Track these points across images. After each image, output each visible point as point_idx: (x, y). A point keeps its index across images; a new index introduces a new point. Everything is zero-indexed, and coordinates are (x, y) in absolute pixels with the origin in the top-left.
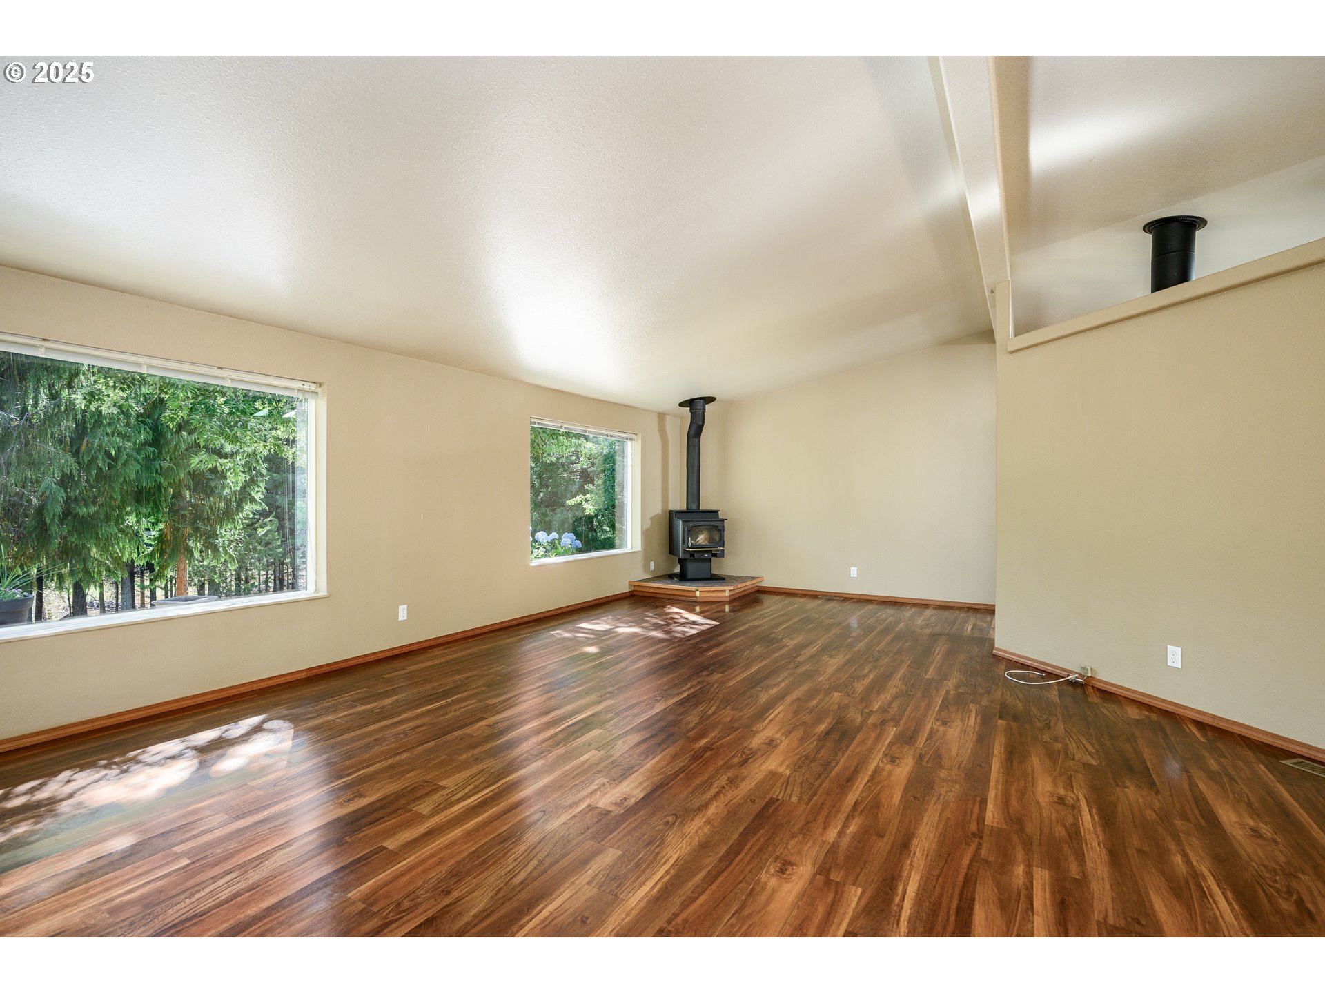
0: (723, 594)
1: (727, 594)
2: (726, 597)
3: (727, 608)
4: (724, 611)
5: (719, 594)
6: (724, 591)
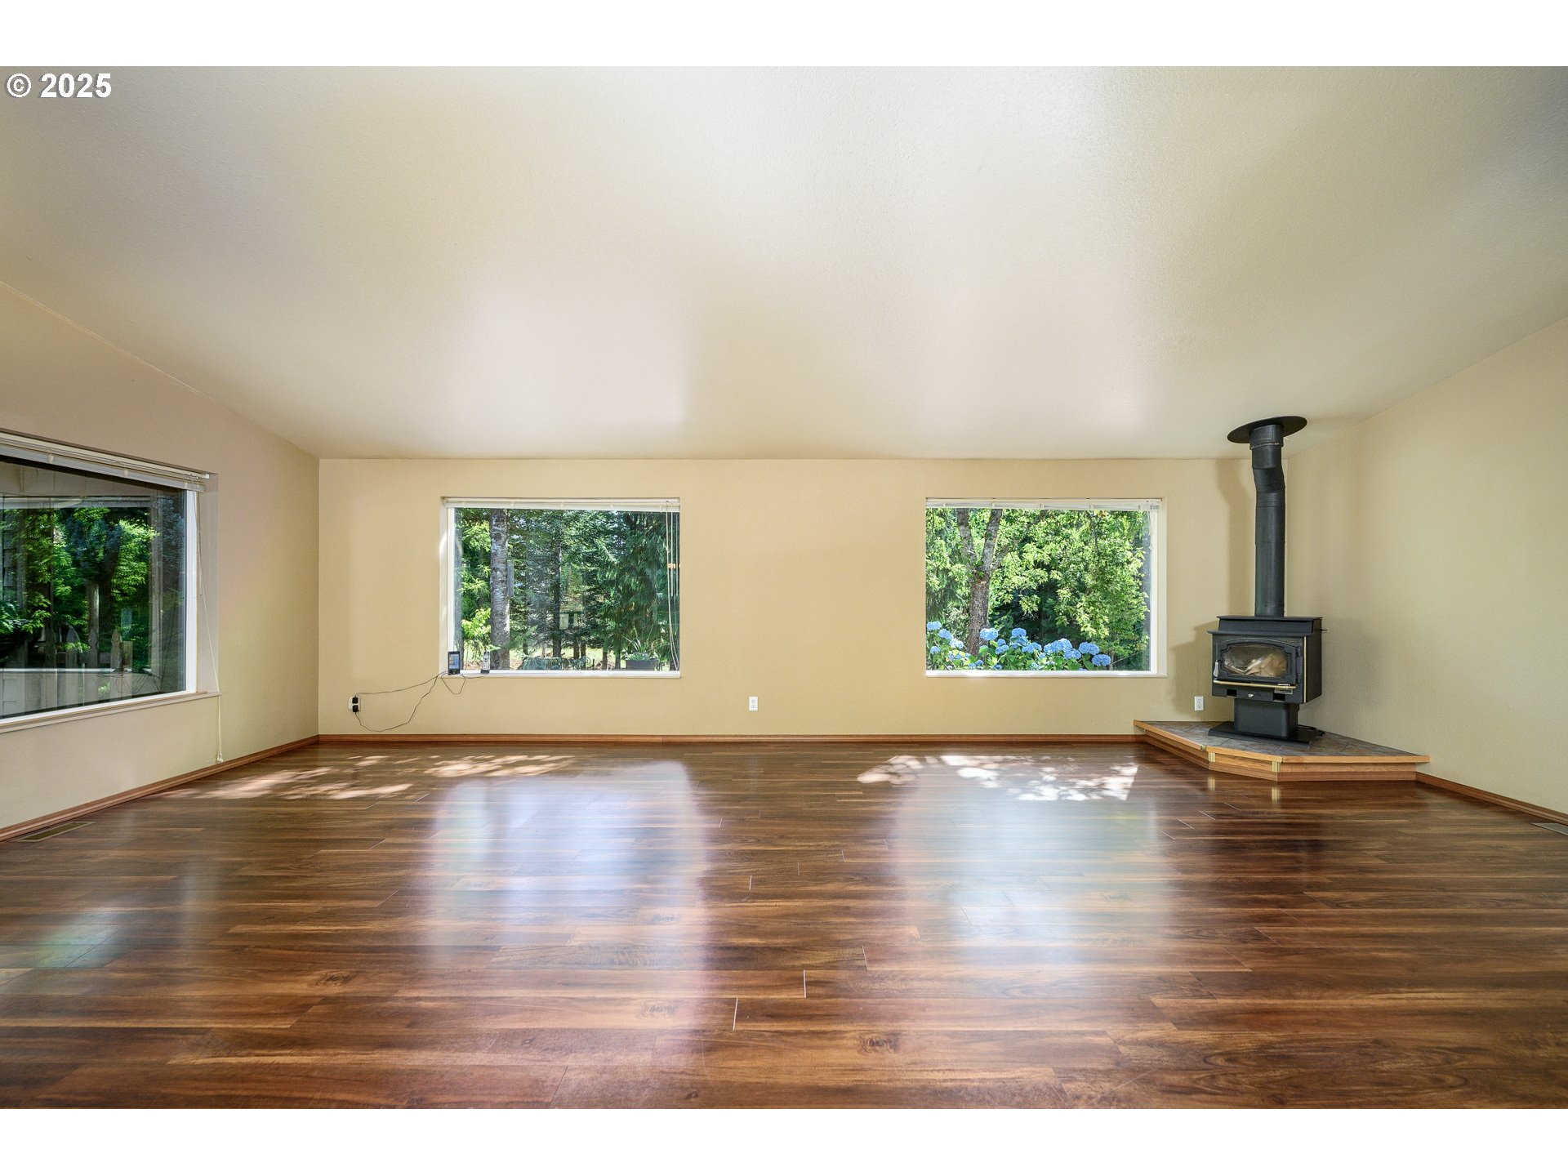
0: (1266, 767)
1: (1275, 768)
2: (1273, 773)
3: (1275, 794)
4: (1268, 798)
5: (1258, 766)
6: (1270, 763)
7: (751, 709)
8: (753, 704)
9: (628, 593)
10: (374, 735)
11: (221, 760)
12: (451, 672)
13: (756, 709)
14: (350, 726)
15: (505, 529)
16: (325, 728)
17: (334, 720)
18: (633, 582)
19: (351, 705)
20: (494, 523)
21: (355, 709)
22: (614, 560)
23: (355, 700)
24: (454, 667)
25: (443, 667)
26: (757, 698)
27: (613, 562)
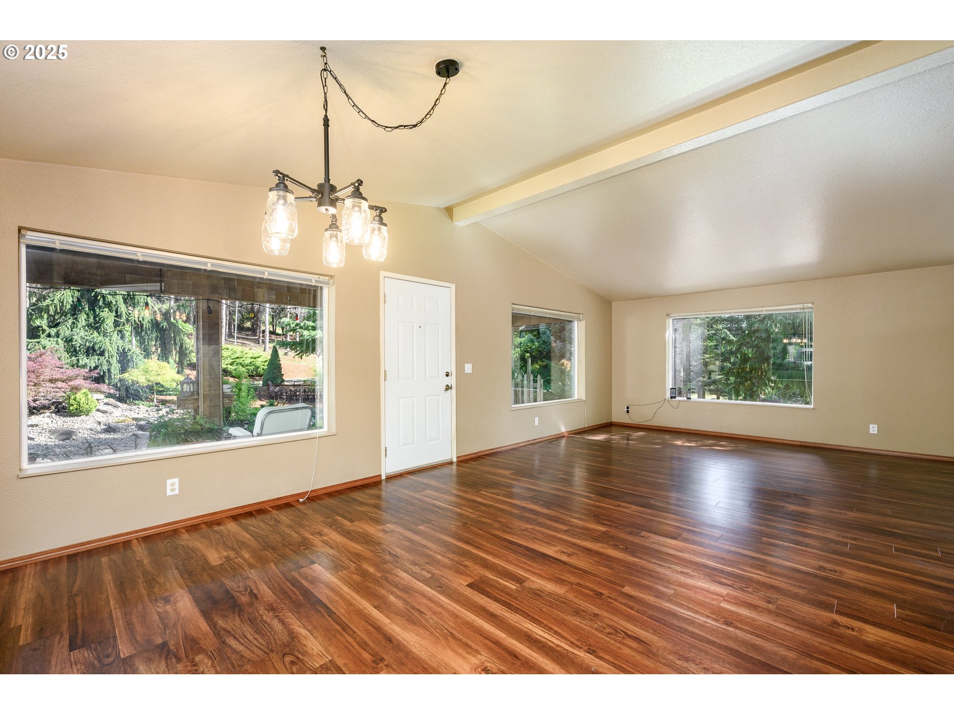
7: (871, 432)
8: (873, 429)
9: (745, 359)
10: (636, 424)
11: (586, 426)
12: (672, 397)
13: (876, 432)
14: (625, 419)
15: (681, 326)
16: (615, 419)
17: (619, 416)
18: (750, 352)
19: (626, 410)
20: (675, 323)
21: (628, 412)
22: (733, 338)
23: (628, 408)
24: (673, 395)
25: (668, 395)
26: (876, 426)
27: (733, 340)
